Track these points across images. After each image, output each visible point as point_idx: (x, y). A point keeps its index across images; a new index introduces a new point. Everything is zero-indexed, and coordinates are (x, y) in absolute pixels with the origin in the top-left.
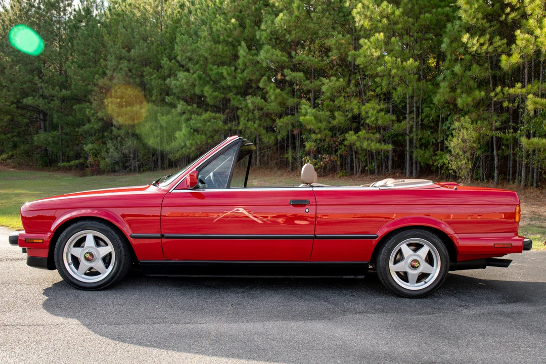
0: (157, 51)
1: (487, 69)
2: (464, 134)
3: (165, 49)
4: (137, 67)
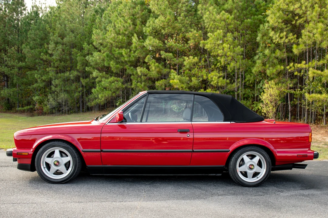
0: (81, 39)
1: (284, 52)
2: (271, 91)
3: (86, 38)
4: (68, 49)
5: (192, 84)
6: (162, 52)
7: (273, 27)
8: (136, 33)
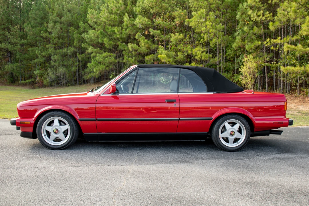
0: (77, 18)
1: (262, 29)
2: (250, 64)
3: (81, 17)
4: (65, 27)
5: (178, 58)
6: (151, 30)
7: (251, 6)
8: (127, 12)
